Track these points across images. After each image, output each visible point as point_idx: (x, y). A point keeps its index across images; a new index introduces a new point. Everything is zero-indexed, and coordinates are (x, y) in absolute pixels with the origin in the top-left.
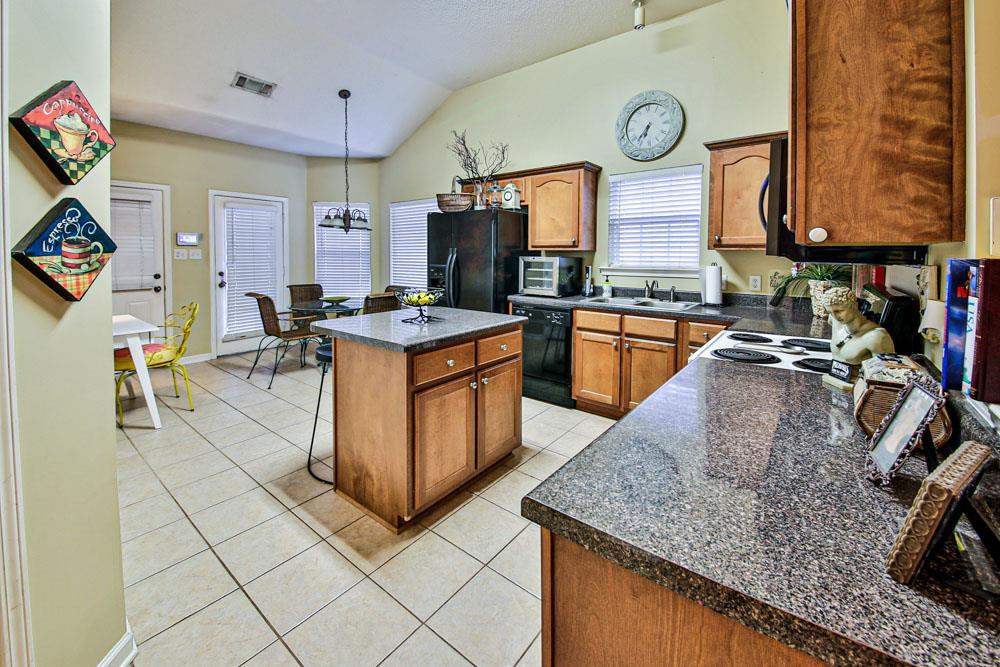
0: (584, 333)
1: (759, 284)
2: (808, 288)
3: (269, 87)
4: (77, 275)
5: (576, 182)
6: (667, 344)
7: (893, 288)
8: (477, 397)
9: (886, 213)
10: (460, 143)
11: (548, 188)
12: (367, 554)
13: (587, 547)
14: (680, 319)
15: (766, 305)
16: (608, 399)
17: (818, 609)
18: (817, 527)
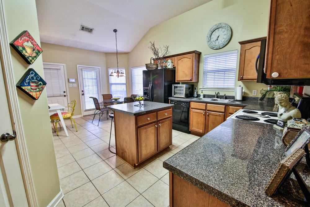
0: (193, 110)
1: (256, 93)
2: (274, 94)
3: (91, 30)
4: (36, 92)
5: (192, 58)
6: (221, 114)
7: (305, 94)
8: (157, 130)
9: (302, 66)
10: (152, 46)
11: (182, 61)
12: (125, 174)
13: (182, 178)
14: (226, 105)
15: (258, 100)
16: (201, 131)
17: (255, 203)
18: (261, 176)
